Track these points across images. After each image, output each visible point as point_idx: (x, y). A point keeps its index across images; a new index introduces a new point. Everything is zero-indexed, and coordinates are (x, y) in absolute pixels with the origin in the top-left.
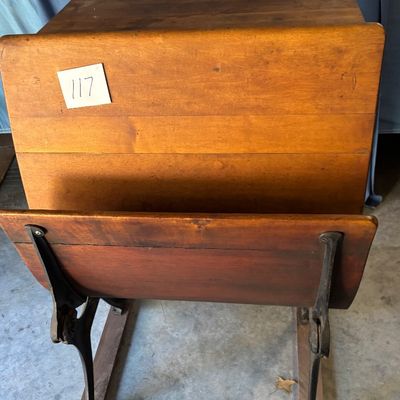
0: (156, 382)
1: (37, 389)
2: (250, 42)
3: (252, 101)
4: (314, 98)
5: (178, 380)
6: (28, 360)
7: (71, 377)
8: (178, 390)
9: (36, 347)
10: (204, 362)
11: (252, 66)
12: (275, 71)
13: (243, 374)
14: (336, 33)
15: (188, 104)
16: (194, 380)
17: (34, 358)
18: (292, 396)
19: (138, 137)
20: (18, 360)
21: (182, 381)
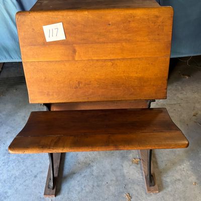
0: (80, 165)
1: (25, 174)
2: (122, 13)
3: (124, 37)
4: (148, 35)
5: (89, 164)
6: (19, 162)
7: (41, 167)
8: (90, 168)
9: (22, 156)
10: (100, 155)
11: (124, 23)
12: (132, 25)
13: (117, 159)
15: (98, 39)
16: (97, 163)
17: (22, 161)
18: (139, 165)
19: (77, 53)
20: (15, 162)
21: (91, 164)
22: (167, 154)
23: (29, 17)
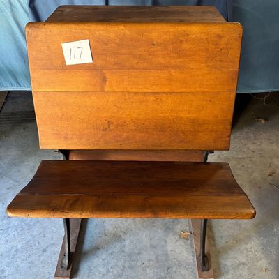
0: (107, 238)
1: (31, 246)
2: (172, 30)
3: (173, 62)
4: (206, 61)
5: (120, 236)
6: (23, 229)
7: (52, 238)
8: (121, 242)
9: (27, 222)
10: (135, 225)
11: (173, 43)
12: (185, 46)
13: (159, 231)
14: (217, 27)
15: (137, 63)
16: (130, 236)
17: (27, 228)
18: (189, 241)
19: (107, 82)
20: (16, 230)
21: (123, 237)
22: (228, 227)
23: (43, 30)
